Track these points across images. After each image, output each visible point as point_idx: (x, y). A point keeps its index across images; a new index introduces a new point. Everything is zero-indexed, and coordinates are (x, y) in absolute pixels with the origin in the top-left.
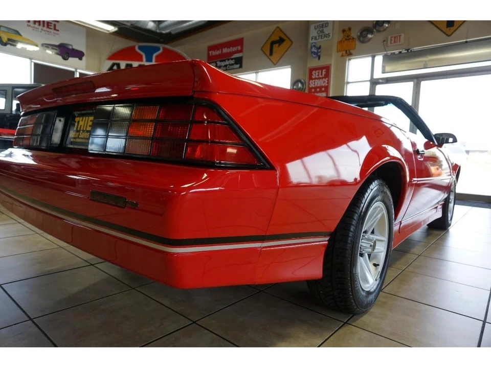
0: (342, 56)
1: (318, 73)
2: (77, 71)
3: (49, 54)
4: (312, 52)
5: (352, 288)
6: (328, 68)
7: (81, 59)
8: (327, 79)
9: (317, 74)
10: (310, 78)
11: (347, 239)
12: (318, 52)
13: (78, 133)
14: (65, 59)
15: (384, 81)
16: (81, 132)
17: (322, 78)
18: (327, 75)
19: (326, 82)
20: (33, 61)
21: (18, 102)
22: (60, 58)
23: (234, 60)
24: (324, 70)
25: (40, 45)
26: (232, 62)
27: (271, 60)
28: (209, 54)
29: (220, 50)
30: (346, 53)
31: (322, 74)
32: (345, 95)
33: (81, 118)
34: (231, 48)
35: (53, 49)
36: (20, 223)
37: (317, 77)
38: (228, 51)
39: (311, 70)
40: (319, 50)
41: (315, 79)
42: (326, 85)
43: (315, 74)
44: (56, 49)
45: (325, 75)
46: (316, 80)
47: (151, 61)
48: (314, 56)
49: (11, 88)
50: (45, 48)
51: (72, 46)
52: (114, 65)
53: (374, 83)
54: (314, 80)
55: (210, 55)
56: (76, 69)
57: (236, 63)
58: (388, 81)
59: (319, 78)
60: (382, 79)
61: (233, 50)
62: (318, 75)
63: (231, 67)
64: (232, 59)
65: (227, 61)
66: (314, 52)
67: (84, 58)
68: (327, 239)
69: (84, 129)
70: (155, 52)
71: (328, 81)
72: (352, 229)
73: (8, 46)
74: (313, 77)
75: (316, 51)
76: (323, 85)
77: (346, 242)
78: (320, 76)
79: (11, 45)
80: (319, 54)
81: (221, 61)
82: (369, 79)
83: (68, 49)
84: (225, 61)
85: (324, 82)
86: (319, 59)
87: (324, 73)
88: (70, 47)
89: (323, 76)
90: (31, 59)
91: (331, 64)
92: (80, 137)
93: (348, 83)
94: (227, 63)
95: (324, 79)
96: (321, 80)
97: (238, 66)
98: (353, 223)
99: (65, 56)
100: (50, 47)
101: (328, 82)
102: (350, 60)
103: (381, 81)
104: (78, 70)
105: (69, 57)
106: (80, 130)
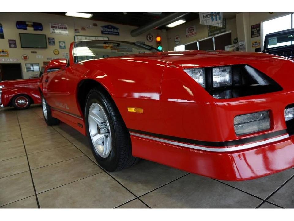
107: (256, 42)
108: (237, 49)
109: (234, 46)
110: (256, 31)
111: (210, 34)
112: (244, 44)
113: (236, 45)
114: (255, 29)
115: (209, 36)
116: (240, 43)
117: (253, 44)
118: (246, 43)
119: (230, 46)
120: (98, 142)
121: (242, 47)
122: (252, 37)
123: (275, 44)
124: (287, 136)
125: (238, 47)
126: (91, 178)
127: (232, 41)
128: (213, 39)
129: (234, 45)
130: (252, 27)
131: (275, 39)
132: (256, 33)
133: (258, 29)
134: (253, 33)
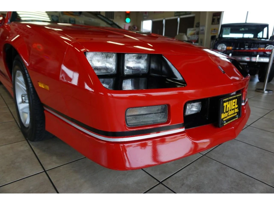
107: (214, 29)
108: (198, 33)
109: (195, 30)
110: (216, 19)
111: (176, 15)
112: (204, 29)
113: (197, 29)
114: (216, 17)
115: (175, 16)
116: (201, 28)
117: (212, 31)
118: (206, 29)
119: (192, 29)
120: (24, 110)
121: (202, 32)
122: (212, 24)
123: (228, 34)
124: (183, 130)
125: (199, 31)
126: (9, 146)
127: (195, 24)
128: (179, 19)
129: (196, 28)
130: (214, 14)
131: (229, 30)
132: (216, 21)
133: (218, 17)
134: (213, 20)
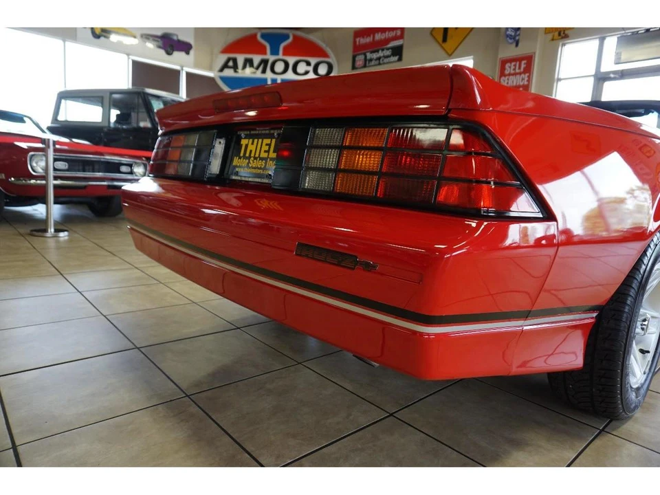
0: (553, 40)
1: (515, 65)
2: (182, 69)
3: (150, 49)
4: (507, 36)
5: (621, 385)
6: (529, 59)
7: (188, 53)
8: (527, 75)
9: (513, 67)
10: (502, 74)
11: (622, 316)
12: (515, 36)
13: (247, 161)
14: (169, 53)
15: (617, 76)
16: (252, 159)
17: (520, 74)
18: (528, 70)
19: (526, 79)
20: (130, 57)
21: (118, 112)
22: (162, 52)
23: (390, 50)
24: (523, 62)
25: (139, 36)
26: (388, 53)
27: (444, 49)
28: (355, 42)
29: (372, 36)
30: (559, 34)
31: (520, 68)
32: (553, 97)
33: (251, 140)
34: (387, 33)
35: (154, 40)
36: (136, 268)
37: (512, 72)
38: (383, 38)
39: (504, 63)
40: (518, 33)
41: (509, 75)
42: (526, 83)
43: (509, 68)
44: (158, 41)
45: (524, 69)
46: (511, 77)
47: (278, 54)
48: (510, 41)
49: (108, 94)
50: (146, 40)
51: (177, 36)
52: (229, 60)
53: (601, 79)
54: (507, 77)
55: (358, 43)
56: (182, 67)
57: (393, 54)
58: (623, 75)
59: (515, 74)
60: (614, 72)
61: (390, 36)
62: (514, 69)
63: (386, 60)
64: (388, 49)
65: (380, 52)
66: (511, 35)
67: (192, 52)
68: (595, 315)
69: (257, 155)
70: (282, 42)
71: (529, 77)
72: (629, 302)
73: (102, 38)
74: (507, 72)
75: (513, 34)
76: (521, 84)
77: (620, 320)
78: (517, 71)
79: (105, 37)
80: (517, 38)
81: (372, 52)
82: (593, 72)
83: (173, 40)
84: (378, 51)
85: (523, 79)
86: (517, 45)
87: (523, 66)
88: (175, 38)
89: (522, 70)
90: (128, 55)
91: (535, 53)
92: (250, 166)
93: (559, 80)
94: (381, 54)
95: (523, 75)
96: (518, 76)
97: (396, 58)
98: (631, 294)
99: (169, 50)
100: (151, 39)
101: (529, 80)
102: (564, 45)
103: (612, 76)
104: (184, 68)
105: (173, 51)
106: (250, 157)
